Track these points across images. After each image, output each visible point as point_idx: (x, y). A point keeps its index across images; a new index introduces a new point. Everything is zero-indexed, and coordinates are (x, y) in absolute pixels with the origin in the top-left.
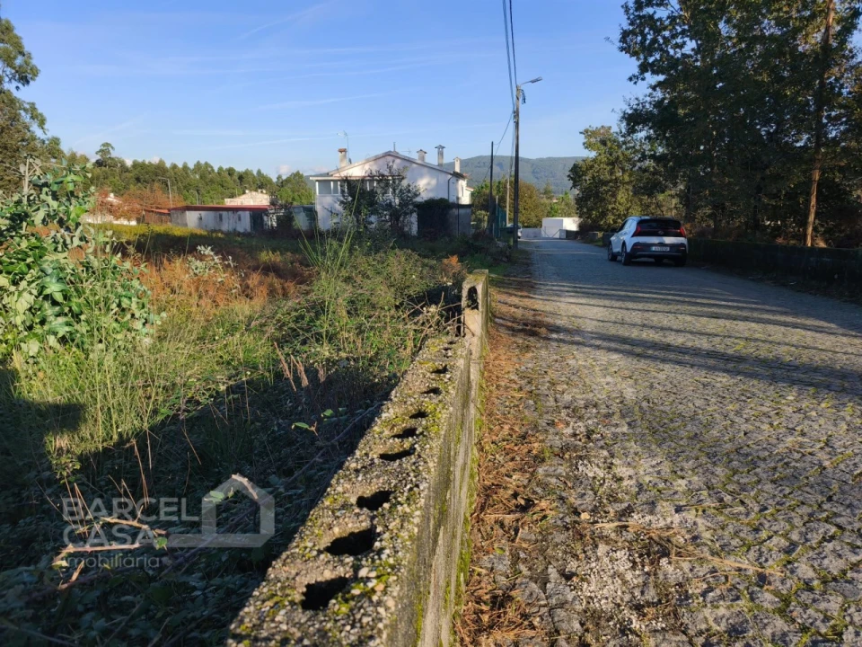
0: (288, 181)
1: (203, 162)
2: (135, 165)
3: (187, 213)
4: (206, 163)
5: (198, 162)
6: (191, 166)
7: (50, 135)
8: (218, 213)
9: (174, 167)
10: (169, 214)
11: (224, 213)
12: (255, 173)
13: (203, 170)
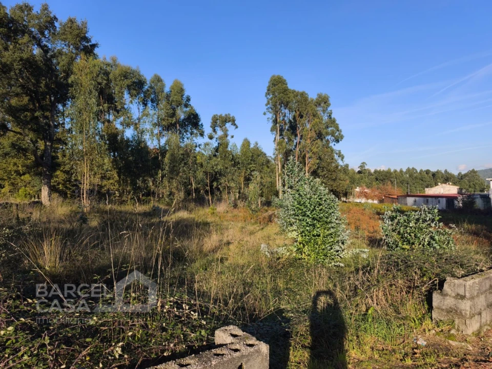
0: (466, 175)
1: (411, 168)
2: (376, 172)
3: (408, 198)
4: (413, 168)
5: (409, 168)
6: (404, 170)
7: (345, 163)
8: (426, 199)
9: (395, 171)
10: (397, 199)
11: (430, 199)
12: (443, 172)
13: (411, 172)
